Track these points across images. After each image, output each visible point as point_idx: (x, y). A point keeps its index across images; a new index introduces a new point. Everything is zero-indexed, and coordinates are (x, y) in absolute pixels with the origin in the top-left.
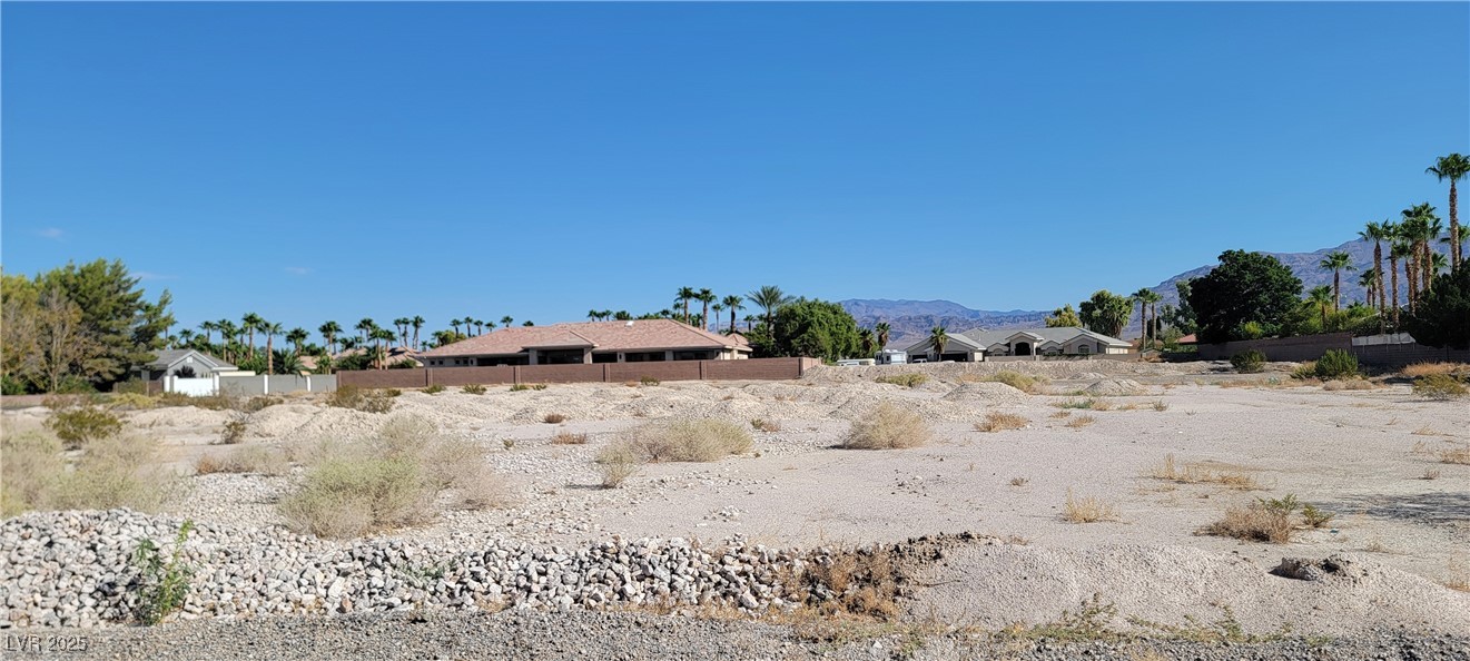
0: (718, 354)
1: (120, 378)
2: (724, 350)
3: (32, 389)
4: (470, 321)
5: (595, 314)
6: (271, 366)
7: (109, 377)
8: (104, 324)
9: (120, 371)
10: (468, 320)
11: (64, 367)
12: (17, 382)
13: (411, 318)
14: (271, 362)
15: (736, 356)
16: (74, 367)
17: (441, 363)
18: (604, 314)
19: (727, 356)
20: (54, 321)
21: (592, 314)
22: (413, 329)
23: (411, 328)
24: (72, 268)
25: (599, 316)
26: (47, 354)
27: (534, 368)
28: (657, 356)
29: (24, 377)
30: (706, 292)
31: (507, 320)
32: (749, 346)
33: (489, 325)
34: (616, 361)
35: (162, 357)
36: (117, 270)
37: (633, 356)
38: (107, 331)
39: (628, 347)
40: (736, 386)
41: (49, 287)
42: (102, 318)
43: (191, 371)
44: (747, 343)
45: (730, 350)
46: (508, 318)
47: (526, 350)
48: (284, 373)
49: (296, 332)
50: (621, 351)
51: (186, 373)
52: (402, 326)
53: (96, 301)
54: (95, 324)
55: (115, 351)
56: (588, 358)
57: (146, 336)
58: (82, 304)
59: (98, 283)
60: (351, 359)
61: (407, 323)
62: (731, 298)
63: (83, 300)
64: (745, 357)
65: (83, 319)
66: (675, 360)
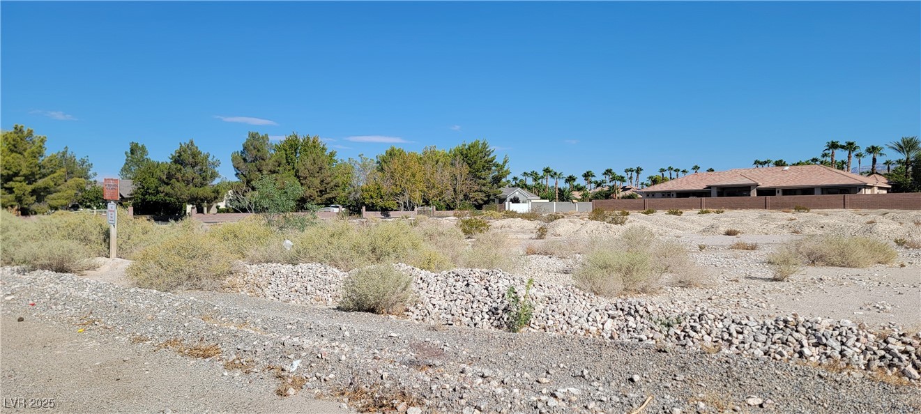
0: (860, 190)
1: (486, 202)
2: (866, 186)
3: (449, 208)
4: (672, 169)
5: (759, 162)
6: (557, 197)
7: (481, 202)
8: (479, 174)
9: (485, 199)
10: (670, 169)
11: (461, 197)
12: (442, 204)
13: (635, 168)
14: (557, 194)
15: (876, 191)
16: (466, 197)
17: (653, 195)
18: (766, 162)
19: (868, 191)
20: (457, 173)
21: (757, 162)
22: (636, 175)
23: (634, 174)
24: (465, 145)
25: (761, 164)
26: (455, 190)
27: (715, 199)
28: (808, 191)
29: (445, 201)
30: (850, 144)
31: (696, 168)
32: (889, 183)
33: (684, 171)
34: (775, 195)
35: (506, 192)
36: (484, 145)
37: (788, 191)
38: (480, 178)
39: (784, 185)
40: (876, 213)
41: (455, 155)
42: (477, 171)
43: (518, 199)
44: (887, 181)
45: (871, 187)
46: (696, 167)
47: (709, 187)
48: (563, 201)
49: (570, 177)
50: (779, 188)
51: (515, 201)
52: (629, 173)
53: (475, 163)
54: (475, 175)
55: (483, 188)
56: (754, 193)
57: (497, 180)
58: (469, 164)
59: (476, 153)
60: (600, 193)
61: (633, 171)
62: (873, 147)
63: (470, 162)
64: (885, 192)
65: (470, 172)
66: (822, 194)
